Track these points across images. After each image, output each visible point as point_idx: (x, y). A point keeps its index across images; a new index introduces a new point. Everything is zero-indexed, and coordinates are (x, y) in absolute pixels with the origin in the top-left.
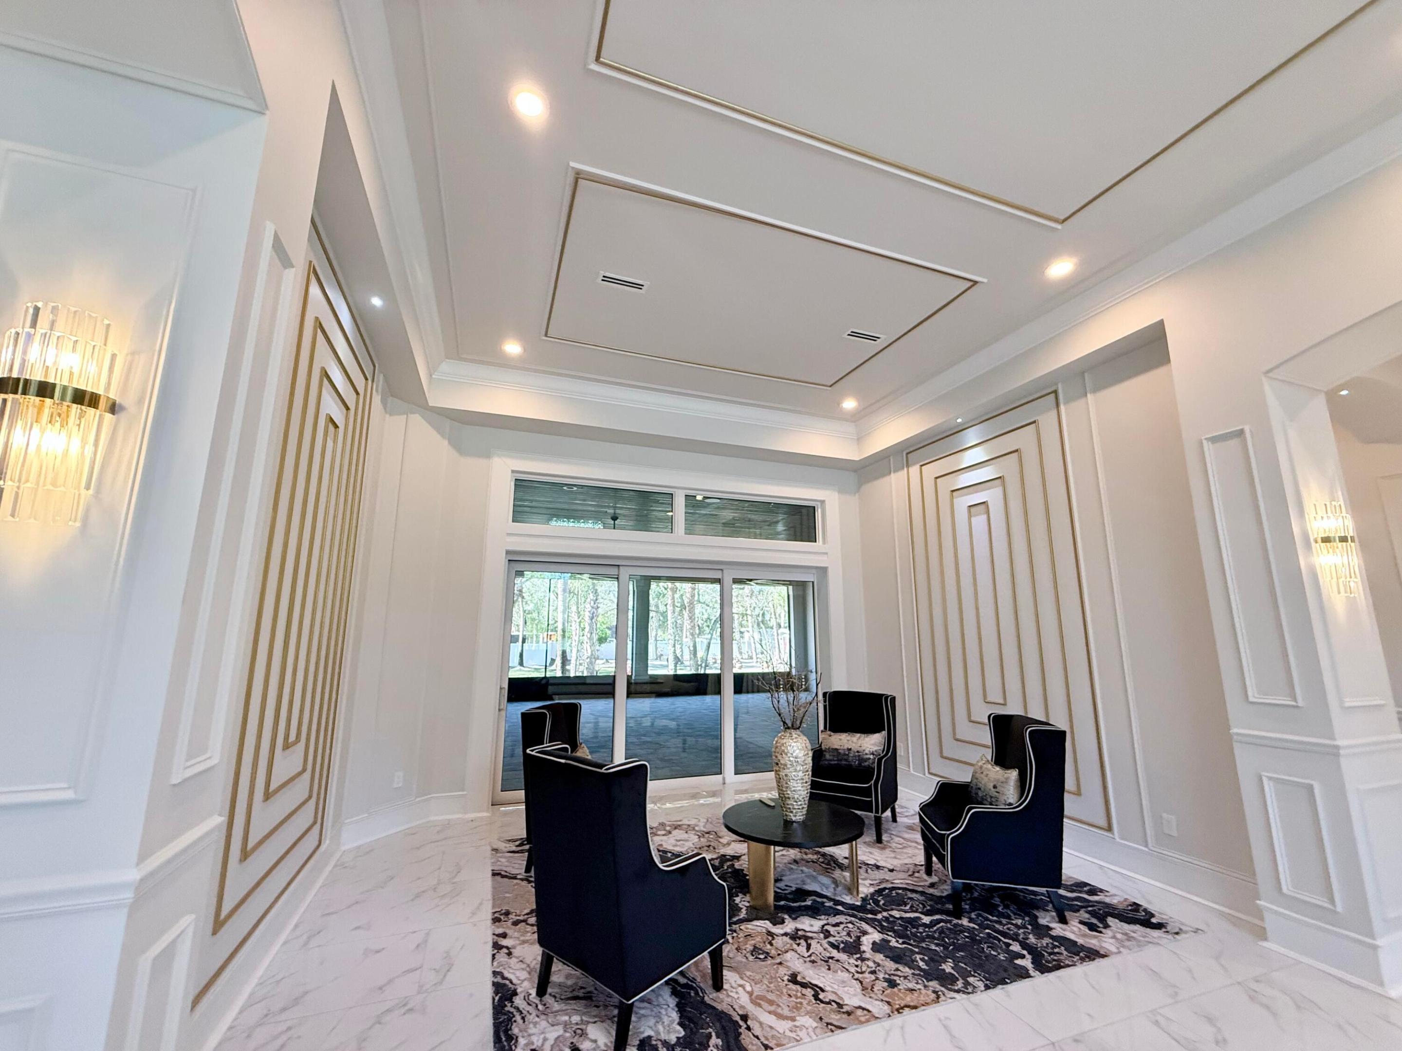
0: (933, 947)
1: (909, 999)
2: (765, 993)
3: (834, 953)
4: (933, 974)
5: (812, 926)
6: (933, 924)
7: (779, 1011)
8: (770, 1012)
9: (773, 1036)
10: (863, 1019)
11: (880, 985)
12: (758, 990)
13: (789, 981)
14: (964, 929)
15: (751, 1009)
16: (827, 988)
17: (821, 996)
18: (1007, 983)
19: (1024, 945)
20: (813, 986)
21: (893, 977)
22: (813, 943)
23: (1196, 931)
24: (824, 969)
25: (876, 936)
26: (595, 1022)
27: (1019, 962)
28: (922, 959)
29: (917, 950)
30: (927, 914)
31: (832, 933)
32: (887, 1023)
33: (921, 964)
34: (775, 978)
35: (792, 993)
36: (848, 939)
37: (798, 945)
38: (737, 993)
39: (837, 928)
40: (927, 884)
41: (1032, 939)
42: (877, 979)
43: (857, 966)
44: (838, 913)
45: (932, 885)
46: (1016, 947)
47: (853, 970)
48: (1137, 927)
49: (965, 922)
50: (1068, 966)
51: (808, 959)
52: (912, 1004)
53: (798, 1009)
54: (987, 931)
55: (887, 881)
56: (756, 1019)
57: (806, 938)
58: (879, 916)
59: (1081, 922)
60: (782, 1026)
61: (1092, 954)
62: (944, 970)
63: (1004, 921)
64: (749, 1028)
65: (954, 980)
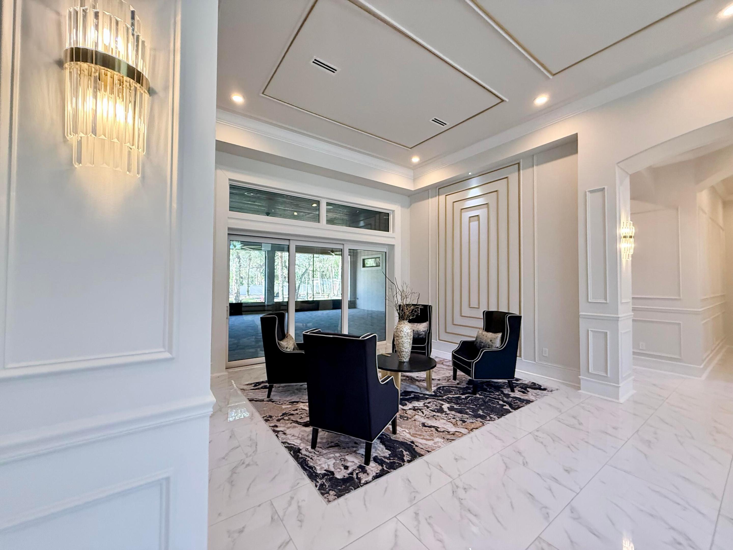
0: (472, 406)
1: (473, 426)
2: (415, 432)
3: (434, 413)
4: (477, 416)
5: (419, 404)
6: (466, 398)
7: (425, 437)
8: (422, 439)
9: (429, 447)
10: (460, 435)
11: (459, 423)
12: (412, 431)
13: (423, 426)
14: (480, 398)
15: (413, 439)
16: (439, 427)
17: (439, 430)
18: (505, 415)
19: (504, 402)
20: (434, 427)
21: (463, 419)
22: (424, 411)
23: (557, 390)
24: (434, 420)
25: (448, 405)
26: (348, 455)
27: (504, 407)
28: (470, 411)
29: (466, 408)
30: (462, 394)
31: (429, 406)
32: (469, 435)
33: (470, 413)
34: (416, 426)
35: (427, 430)
36: (436, 407)
37: (418, 412)
38: (403, 434)
39: (430, 404)
40: (456, 383)
41: (505, 399)
42: (457, 420)
43: (446, 417)
44: (427, 398)
45: (458, 384)
46: (501, 402)
47: (446, 418)
48: (538, 391)
49: (478, 396)
50: (522, 407)
51: (425, 417)
52: (475, 427)
53: (433, 436)
54: (488, 398)
55: (440, 384)
56: (417, 442)
57: (420, 410)
58: (444, 398)
59: (519, 391)
60: (430, 443)
61: (528, 402)
62: (480, 414)
63: (492, 394)
64: (416, 446)
65: (486, 417)
